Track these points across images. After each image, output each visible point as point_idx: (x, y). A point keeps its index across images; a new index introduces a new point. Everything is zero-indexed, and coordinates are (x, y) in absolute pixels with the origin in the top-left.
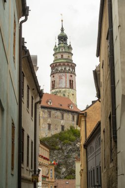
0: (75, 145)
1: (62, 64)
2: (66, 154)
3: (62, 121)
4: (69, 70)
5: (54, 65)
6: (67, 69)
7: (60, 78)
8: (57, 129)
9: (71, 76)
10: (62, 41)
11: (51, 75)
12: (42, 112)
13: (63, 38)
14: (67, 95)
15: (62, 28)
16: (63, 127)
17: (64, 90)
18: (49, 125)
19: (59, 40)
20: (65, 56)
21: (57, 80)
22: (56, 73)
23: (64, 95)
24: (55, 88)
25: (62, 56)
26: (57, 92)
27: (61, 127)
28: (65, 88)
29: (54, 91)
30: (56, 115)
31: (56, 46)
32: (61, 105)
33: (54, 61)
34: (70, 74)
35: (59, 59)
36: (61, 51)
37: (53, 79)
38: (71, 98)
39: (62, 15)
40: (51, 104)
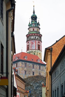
0: (40, 83)
1: (33, 34)
3: (33, 69)
4: (38, 38)
5: (29, 35)
6: (37, 38)
7: (32, 43)
8: (30, 74)
9: (39, 42)
10: (34, 20)
11: (27, 41)
12: (21, 64)
13: (34, 18)
14: (36, 54)
15: (34, 11)
16: (33, 73)
17: (34, 51)
18: (26, 71)
19: (32, 19)
20: (36, 29)
21: (30, 45)
22: (30, 40)
23: (34, 54)
24: (29, 49)
25: (34, 29)
26: (30, 52)
27: (32, 73)
28: (35, 49)
29: (28, 51)
30: (29, 66)
31: (30, 23)
32: (33, 60)
33: (28, 33)
35: (32, 31)
36: (33, 26)
37: (28, 44)
38: (39, 56)
39: (34, 2)
40: (27, 59)
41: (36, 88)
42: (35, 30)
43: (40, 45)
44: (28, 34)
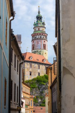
0: (46, 85)
1: (39, 34)
2: (41, 90)
3: (39, 70)
5: (34, 35)
6: (42, 37)
7: (38, 43)
8: (35, 75)
10: (39, 20)
11: (32, 41)
13: (39, 18)
14: (42, 53)
15: (39, 11)
16: (39, 74)
17: (40, 50)
18: (31, 72)
19: (37, 19)
21: (36, 44)
22: (35, 39)
23: (40, 53)
24: (34, 49)
26: (36, 52)
29: (33, 51)
30: (35, 66)
31: (35, 23)
32: (38, 60)
34: (44, 41)
35: (37, 31)
36: (38, 26)
37: (33, 44)
40: (32, 59)
41: (42, 90)
42: (40, 30)
43: (46, 45)
44: (33, 33)
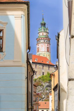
1: (43, 38)
3: (43, 70)
5: (39, 39)
6: (46, 41)
8: (40, 74)
10: (43, 26)
11: (37, 44)
13: (43, 24)
15: (43, 18)
18: (36, 72)
19: (41, 25)
21: (40, 47)
22: (40, 43)
23: (44, 55)
24: (39, 51)
25: (43, 34)
26: (40, 54)
27: (42, 73)
28: (45, 52)
29: (38, 53)
30: (40, 67)
33: (38, 37)
34: (47, 44)
35: (41, 36)
36: (42, 31)
37: (38, 47)
38: (48, 57)
40: (37, 61)
41: (46, 87)
43: (49, 48)
